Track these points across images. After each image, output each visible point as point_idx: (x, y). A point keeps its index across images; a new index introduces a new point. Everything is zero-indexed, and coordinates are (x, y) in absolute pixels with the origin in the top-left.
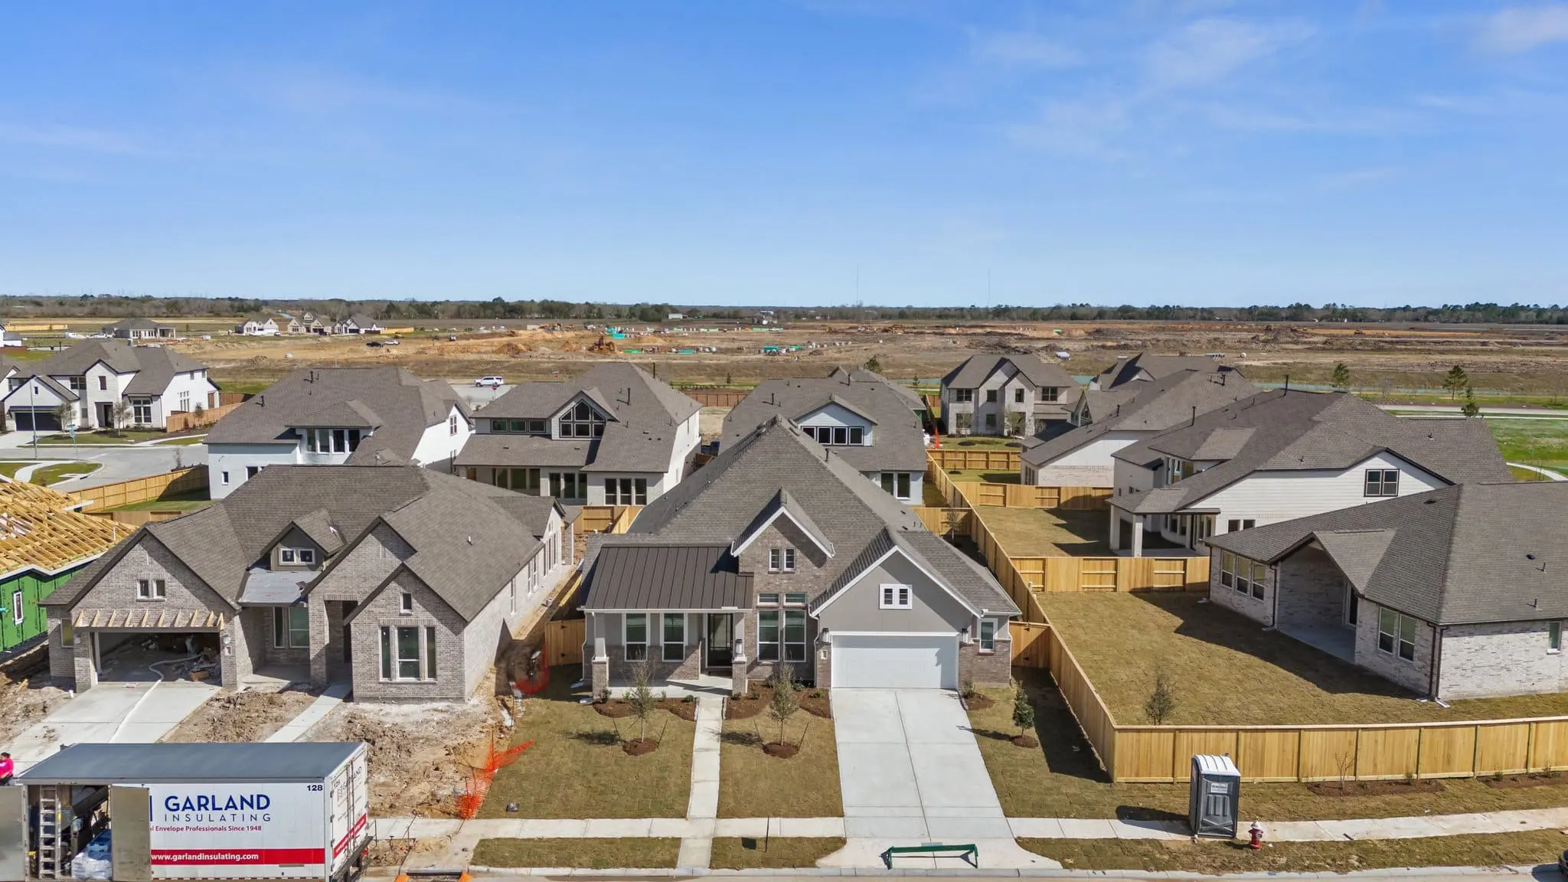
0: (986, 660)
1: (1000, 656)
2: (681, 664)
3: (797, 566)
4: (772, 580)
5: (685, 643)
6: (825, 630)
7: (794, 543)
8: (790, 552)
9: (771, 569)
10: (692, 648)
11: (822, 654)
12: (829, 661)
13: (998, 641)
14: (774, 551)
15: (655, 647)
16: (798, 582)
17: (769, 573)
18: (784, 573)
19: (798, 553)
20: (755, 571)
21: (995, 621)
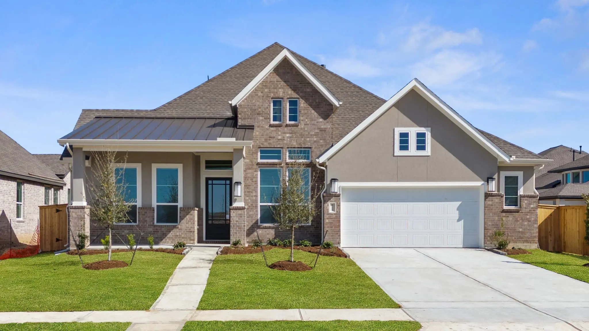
0: (510, 218)
1: (527, 214)
2: (175, 227)
3: (300, 118)
4: (274, 134)
5: (180, 204)
6: (334, 180)
7: (297, 93)
8: (293, 103)
9: (272, 122)
10: (187, 210)
11: (330, 207)
12: (338, 215)
13: (524, 196)
14: (275, 103)
15: (147, 208)
16: (302, 136)
17: (271, 126)
18: (287, 126)
19: (302, 104)
20: (256, 124)
21: (520, 174)
